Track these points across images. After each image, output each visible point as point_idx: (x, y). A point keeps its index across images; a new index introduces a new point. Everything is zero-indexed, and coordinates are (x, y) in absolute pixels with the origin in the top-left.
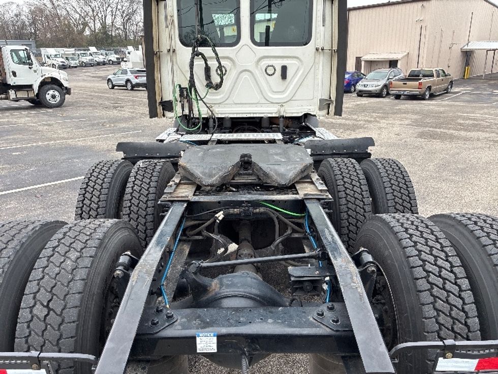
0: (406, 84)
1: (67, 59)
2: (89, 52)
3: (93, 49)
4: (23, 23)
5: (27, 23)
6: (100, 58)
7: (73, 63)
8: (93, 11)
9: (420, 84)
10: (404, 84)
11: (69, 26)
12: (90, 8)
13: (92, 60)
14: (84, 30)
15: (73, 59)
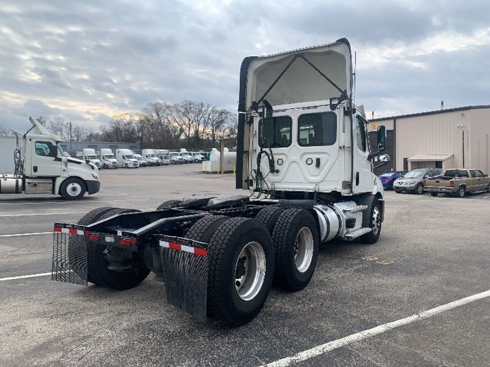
0: (438, 182)
1: (161, 158)
2: (180, 152)
3: (183, 150)
4: (134, 129)
5: (136, 130)
6: (189, 157)
7: (165, 161)
8: (189, 120)
9: (452, 182)
10: (436, 182)
11: (168, 132)
12: (187, 118)
13: (181, 159)
14: (180, 134)
15: (166, 158)
